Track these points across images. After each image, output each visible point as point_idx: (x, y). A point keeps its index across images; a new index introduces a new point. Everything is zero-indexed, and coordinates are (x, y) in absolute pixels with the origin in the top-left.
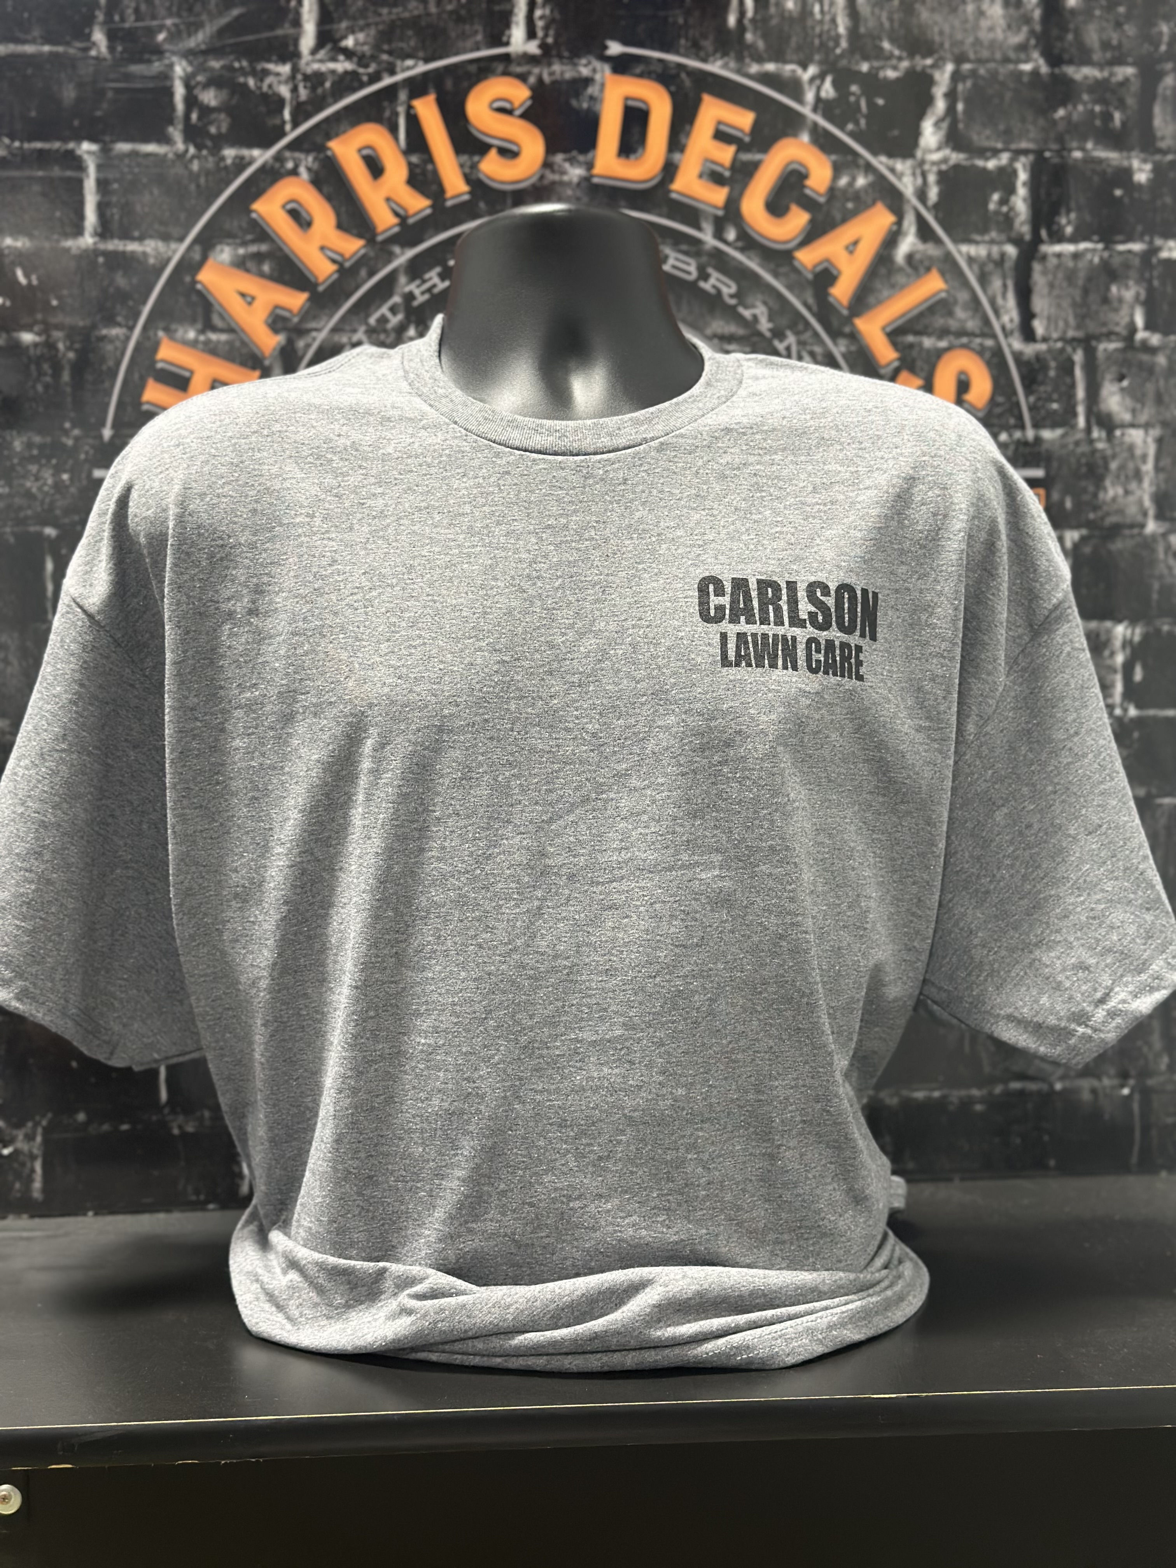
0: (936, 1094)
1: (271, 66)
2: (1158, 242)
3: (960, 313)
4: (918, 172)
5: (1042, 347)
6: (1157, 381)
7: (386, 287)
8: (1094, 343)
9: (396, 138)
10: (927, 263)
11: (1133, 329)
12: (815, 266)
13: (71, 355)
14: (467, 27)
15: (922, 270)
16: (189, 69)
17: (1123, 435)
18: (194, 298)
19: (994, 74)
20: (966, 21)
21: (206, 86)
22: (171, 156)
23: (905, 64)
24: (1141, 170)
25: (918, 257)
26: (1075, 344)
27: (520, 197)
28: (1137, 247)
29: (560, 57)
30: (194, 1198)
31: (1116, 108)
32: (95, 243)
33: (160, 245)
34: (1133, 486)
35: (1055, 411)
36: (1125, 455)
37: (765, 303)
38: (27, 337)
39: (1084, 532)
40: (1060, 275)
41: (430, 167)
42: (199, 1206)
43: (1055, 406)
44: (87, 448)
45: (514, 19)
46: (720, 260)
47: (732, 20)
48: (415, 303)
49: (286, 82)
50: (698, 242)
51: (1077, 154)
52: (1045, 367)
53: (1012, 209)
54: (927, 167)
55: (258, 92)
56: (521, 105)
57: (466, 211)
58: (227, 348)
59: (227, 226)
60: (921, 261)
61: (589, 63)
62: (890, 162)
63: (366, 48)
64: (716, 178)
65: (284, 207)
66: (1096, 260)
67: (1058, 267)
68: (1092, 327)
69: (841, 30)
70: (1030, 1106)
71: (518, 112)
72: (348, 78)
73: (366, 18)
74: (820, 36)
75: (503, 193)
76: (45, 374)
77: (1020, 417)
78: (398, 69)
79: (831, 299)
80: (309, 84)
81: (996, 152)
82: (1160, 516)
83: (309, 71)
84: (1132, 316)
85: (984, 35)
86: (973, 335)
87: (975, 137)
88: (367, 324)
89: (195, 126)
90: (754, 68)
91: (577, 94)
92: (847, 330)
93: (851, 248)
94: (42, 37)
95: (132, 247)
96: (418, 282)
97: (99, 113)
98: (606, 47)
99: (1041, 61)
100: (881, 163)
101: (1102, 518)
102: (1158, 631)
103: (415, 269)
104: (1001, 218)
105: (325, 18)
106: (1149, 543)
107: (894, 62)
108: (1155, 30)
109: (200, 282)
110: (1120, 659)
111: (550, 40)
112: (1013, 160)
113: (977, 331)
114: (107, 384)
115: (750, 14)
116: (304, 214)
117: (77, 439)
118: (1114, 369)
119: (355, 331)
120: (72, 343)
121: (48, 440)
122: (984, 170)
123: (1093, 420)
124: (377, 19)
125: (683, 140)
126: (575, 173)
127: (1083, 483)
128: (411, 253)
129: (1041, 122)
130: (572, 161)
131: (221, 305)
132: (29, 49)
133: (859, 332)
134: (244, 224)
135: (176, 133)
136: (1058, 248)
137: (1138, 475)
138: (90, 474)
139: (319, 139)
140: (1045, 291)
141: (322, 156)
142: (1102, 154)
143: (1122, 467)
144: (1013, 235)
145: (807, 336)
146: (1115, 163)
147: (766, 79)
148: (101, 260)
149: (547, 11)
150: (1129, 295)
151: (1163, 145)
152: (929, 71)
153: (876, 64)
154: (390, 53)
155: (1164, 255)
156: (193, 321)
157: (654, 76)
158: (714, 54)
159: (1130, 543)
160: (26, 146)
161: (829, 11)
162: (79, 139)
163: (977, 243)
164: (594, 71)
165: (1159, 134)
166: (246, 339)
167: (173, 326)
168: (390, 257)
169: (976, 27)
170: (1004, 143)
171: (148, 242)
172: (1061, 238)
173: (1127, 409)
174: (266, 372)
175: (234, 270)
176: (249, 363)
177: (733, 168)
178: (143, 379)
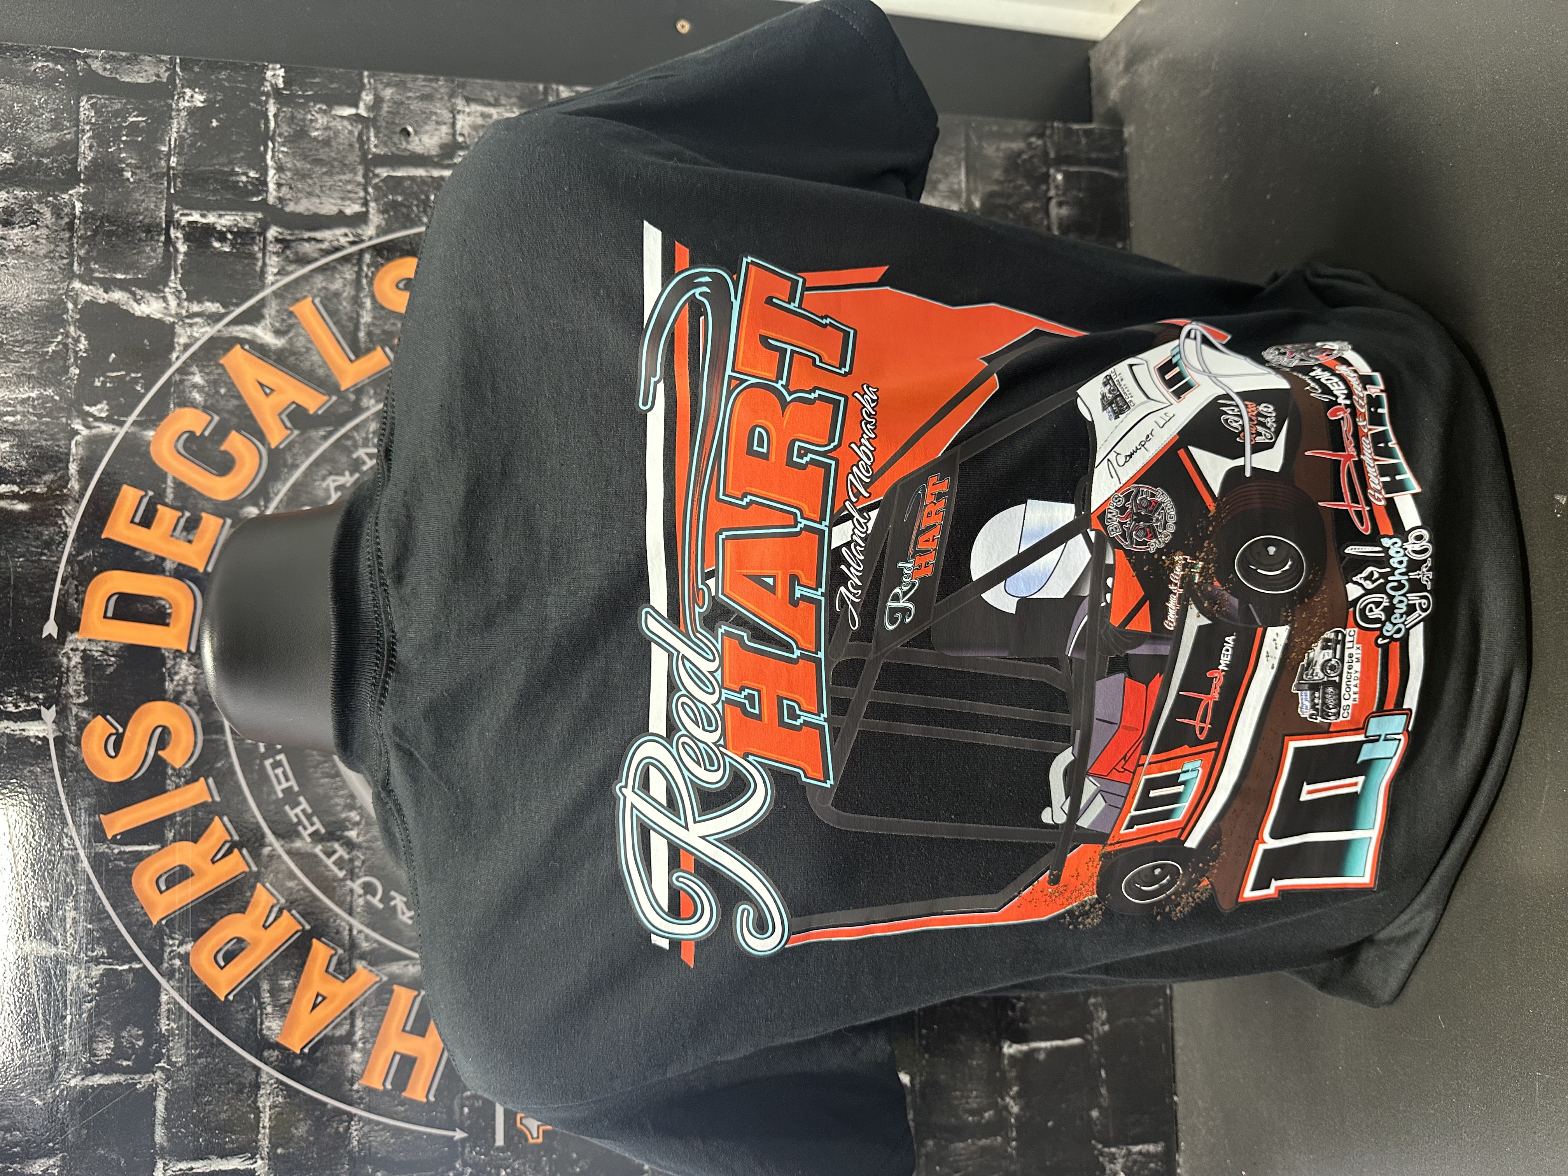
2: (267, 88)
3: (337, 285)
4: (187, 321)
5: (373, 206)
7: (305, 861)
9: (149, 853)
10: (285, 316)
11: (357, 118)
12: (286, 427)
15: (291, 321)
16: (73, 1071)
17: (462, 135)
19: (85, 240)
21: (92, 1052)
22: (169, 1086)
23: (72, 329)
24: (191, 100)
25: (277, 324)
26: (371, 175)
27: (211, 727)
28: (272, 109)
29: (60, 684)
30: (1161, 1007)
31: (124, 120)
32: (262, 1159)
33: (264, 1091)
40: (300, 185)
41: (178, 819)
44: (474, 1153)
45: (18, 734)
49: (88, 969)
51: (173, 161)
52: (394, 205)
53: (230, 230)
54: (184, 313)
55: (98, 998)
56: (112, 725)
57: (225, 779)
59: (243, 1024)
60: (283, 320)
62: (178, 349)
64: (192, 525)
65: (222, 968)
66: (285, 149)
67: (291, 188)
68: (354, 157)
69: (34, 393)
71: (121, 730)
74: (40, 416)
75: (208, 743)
79: (320, 412)
81: (169, 241)
84: (343, 118)
85: (43, 248)
86: (359, 273)
87: (153, 263)
89: (137, 1062)
90: (74, 485)
91: (101, 667)
92: (352, 397)
93: (268, 391)
95: (265, 1120)
98: (49, 638)
99: (70, 192)
100: (178, 358)
103: (287, 832)
104: (239, 241)
107: (70, 341)
109: (302, 1050)
111: (41, 696)
112: (178, 226)
113: (356, 269)
114: (409, 1138)
115: (15, 488)
116: (230, 946)
117: (465, 1164)
118: (396, 139)
119: (351, 892)
122: (187, 254)
123: (446, 162)
125: (153, 558)
126: (185, 669)
128: (270, 837)
129: (137, 195)
130: (172, 674)
131: (326, 1026)
133: (355, 384)
134: (240, 1007)
135: (144, 1081)
136: (272, 186)
138: (499, 1149)
140: (316, 201)
141: (167, 930)
142: (173, 136)
144: (257, 229)
145: (357, 437)
146: (183, 125)
147: (85, 474)
148: (279, 1151)
149: (8, 699)
150: (321, 120)
151: (165, 77)
152: (79, 307)
153: (72, 359)
157: (81, 589)
158: (58, 526)
161: (13, 406)
164: (75, 650)
165: (153, 79)
167: (349, 1074)
168: (272, 856)
170: (160, 235)
171: (261, 1105)
172: (263, 183)
173: (436, 129)
174: (394, 979)
175: (288, 1015)
176: (388, 996)
177: (181, 509)
178: (402, 1103)
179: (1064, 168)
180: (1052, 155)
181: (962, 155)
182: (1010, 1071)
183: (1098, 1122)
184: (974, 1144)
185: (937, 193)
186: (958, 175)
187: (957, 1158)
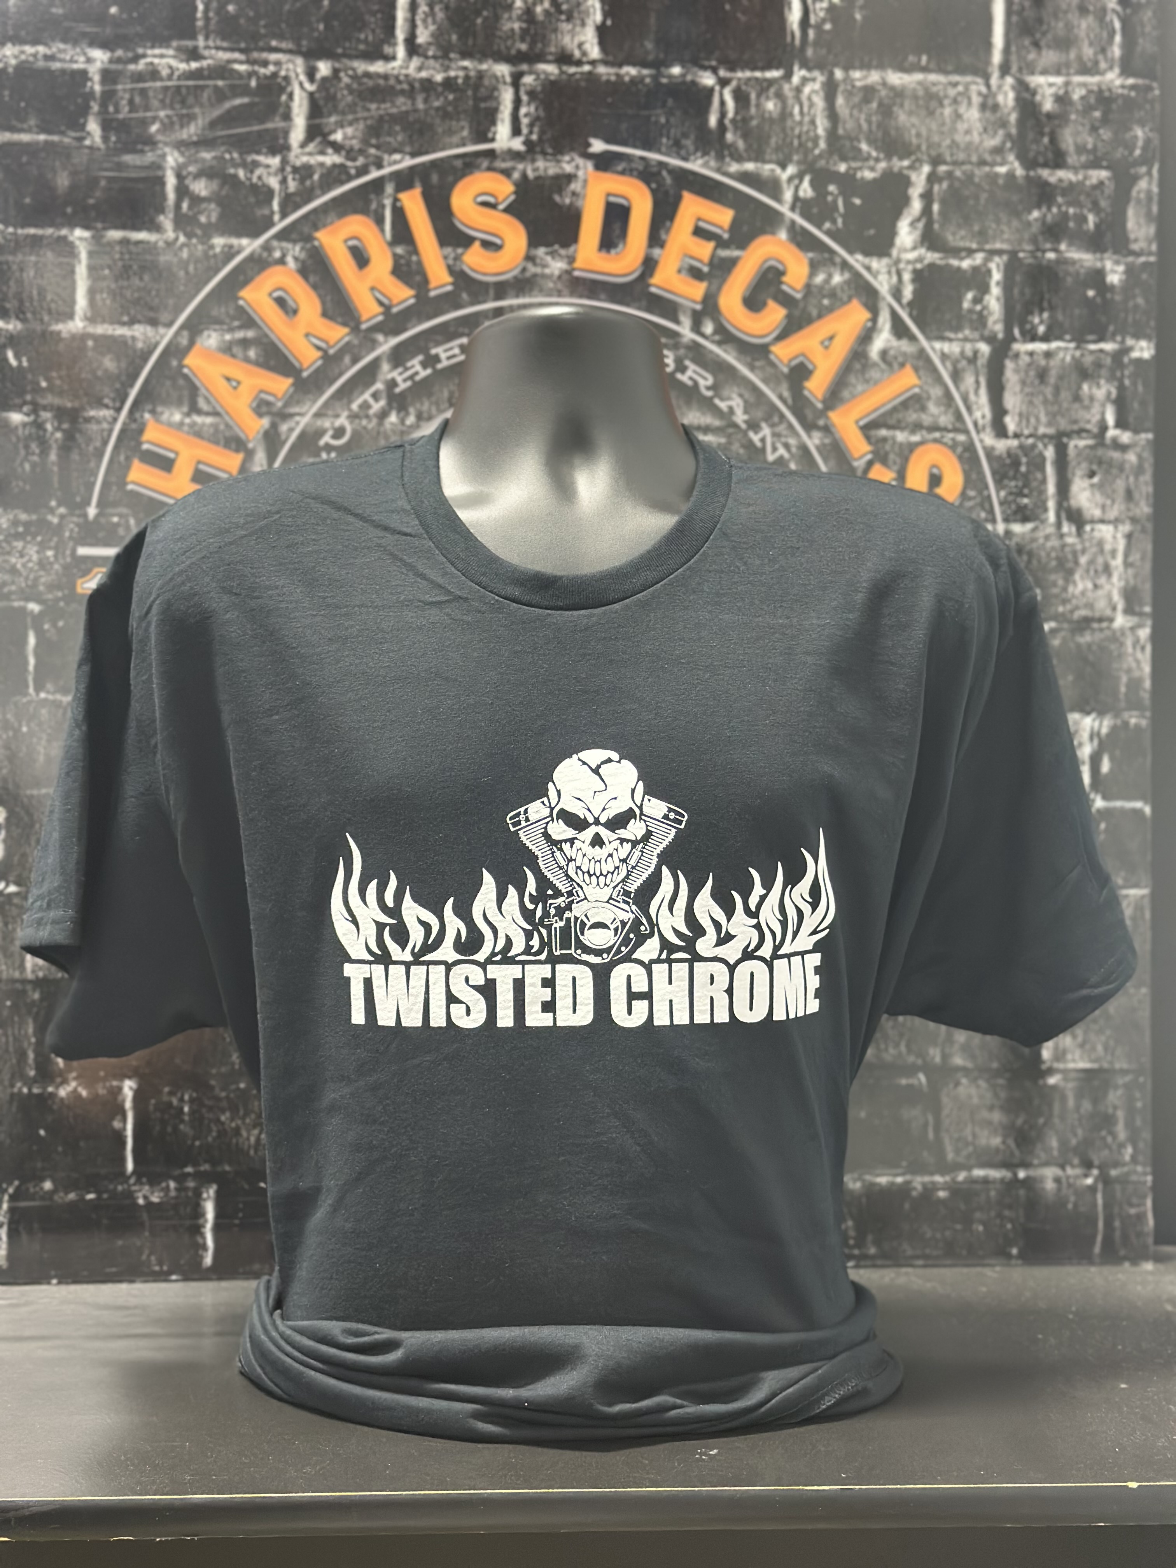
0: (899, 1180)
1: (261, 158)
2: (1130, 342)
3: (932, 408)
4: (894, 270)
5: (1015, 443)
6: (1127, 478)
7: (369, 374)
8: (1065, 440)
9: (382, 230)
10: (900, 359)
11: (1104, 428)
12: (790, 361)
13: (59, 435)
14: (454, 123)
15: (896, 366)
16: (181, 160)
17: (1092, 530)
18: (181, 382)
19: (970, 177)
20: (943, 124)
21: (197, 176)
22: (161, 244)
23: (882, 165)
24: (1114, 271)
25: (892, 352)
26: (1046, 440)
27: (501, 289)
28: (1109, 346)
29: (544, 153)
30: (157, 1268)
31: (1090, 210)
32: (85, 327)
33: (149, 330)
34: (1102, 580)
35: (1026, 506)
36: (1094, 549)
37: (741, 396)
38: (16, 418)
39: (1053, 624)
40: (1032, 373)
41: (414, 258)
42: (161, 1277)
43: (1026, 501)
44: (72, 526)
45: (500, 116)
46: (697, 353)
47: (713, 121)
48: (397, 390)
49: (276, 174)
50: (675, 335)
51: (1051, 255)
52: (1016, 464)
53: (985, 308)
54: (902, 266)
55: (248, 183)
56: (504, 200)
57: (450, 301)
58: (212, 430)
59: (215, 312)
60: (896, 358)
61: (572, 160)
62: (867, 261)
63: (355, 144)
64: (696, 274)
65: (270, 294)
66: (1068, 359)
67: (1029, 365)
68: (1063, 424)
69: (821, 131)
70: (992, 1193)
71: (501, 207)
72: (336, 171)
73: (355, 112)
74: (799, 137)
75: (485, 286)
76: (33, 454)
77: (991, 511)
78: (385, 163)
79: (806, 393)
80: (297, 176)
81: (970, 252)
82: (1129, 611)
83: (298, 163)
84: (1103, 414)
85: (959, 138)
86: (945, 429)
87: (950, 238)
88: (350, 410)
89: (186, 215)
90: (734, 167)
91: (560, 191)
92: (821, 422)
93: (826, 343)
94: (37, 126)
95: (121, 331)
96: (400, 370)
97: (91, 201)
98: (589, 145)
99: (1017, 164)
100: (857, 261)
102: (1126, 724)
103: (398, 357)
104: (975, 317)
105: (315, 110)
106: (1116, 638)
107: (871, 163)
108: (1128, 136)
109: (187, 366)
110: (1088, 750)
111: (534, 137)
112: (987, 260)
113: (950, 427)
114: (92, 464)
115: (731, 114)
116: (290, 302)
117: (62, 517)
118: (1084, 465)
119: (337, 416)
120: (60, 423)
121: (34, 517)
122: (959, 269)
123: (1063, 515)
124: (366, 114)
125: (663, 236)
126: (557, 266)
127: (1053, 577)
128: (394, 341)
129: (1015, 223)
130: (552, 254)
131: (207, 390)
132: (25, 137)
133: (834, 425)
134: (232, 312)
135: (166, 221)
136: (1031, 347)
137: (1107, 570)
138: (74, 551)
139: (306, 230)
140: (1018, 388)
141: (308, 246)
142: (1075, 255)
143: (1091, 562)
144: (986, 333)
145: (782, 428)
146: (1087, 264)
147: (744, 177)
148: (90, 343)
149: (532, 109)
150: (1100, 393)
151: (1135, 247)
152: (905, 172)
153: (854, 165)
154: (378, 147)
155: (1135, 354)
156: (179, 403)
157: (635, 173)
158: (695, 153)
159: (1098, 636)
160: (20, 231)
161: (809, 113)
162: (72, 225)
163: (950, 340)
164: (577, 167)
165: (1132, 236)
166: (231, 423)
167: (159, 409)
168: (374, 344)
169: (954, 130)
170: (978, 243)
171: (136, 327)
172: (1033, 337)
173: (1097, 505)
174: (249, 454)
175: (221, 356)
176: (233, 446)
177: (711, 264)
178: (128, 459)
179: (1100, 1186)
180: (1114, 1173)
181: (1106, 1065)
182: (104, 1087)
183: (37, 1189)
184: (30, 1044)
186: (1082, 1058)
187: (16, 1026)
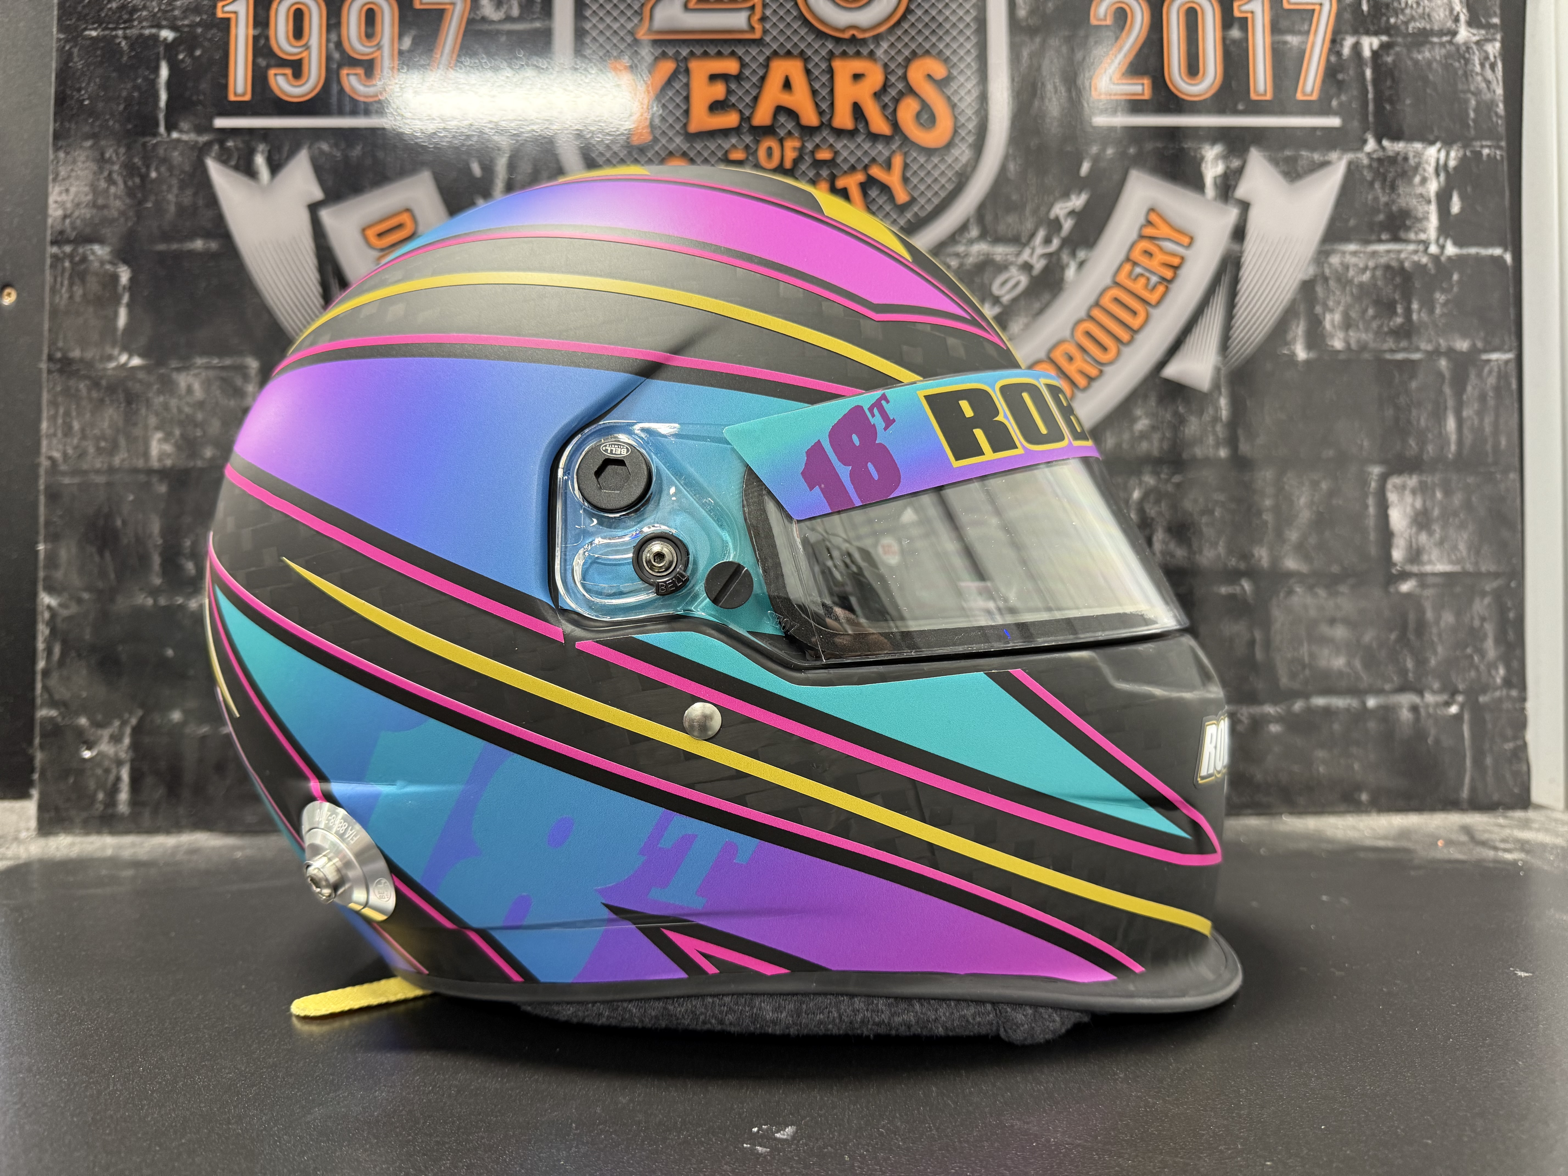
39: (1384, 38)
70: (1336, 727)
82: (1474, 22)
101: (1406, 23)
102: (1478, 155)
106: (1462, 54)
110: (1433, 187)
159: (1439, 53)
179: (1466, 717)
180: (1482, 699)
181: (1470, 567)
183: (165, 720)
184: (156, 547)
185: (1414, 530)
186: (1442, 561)
